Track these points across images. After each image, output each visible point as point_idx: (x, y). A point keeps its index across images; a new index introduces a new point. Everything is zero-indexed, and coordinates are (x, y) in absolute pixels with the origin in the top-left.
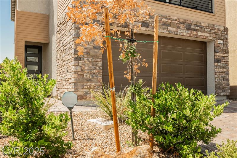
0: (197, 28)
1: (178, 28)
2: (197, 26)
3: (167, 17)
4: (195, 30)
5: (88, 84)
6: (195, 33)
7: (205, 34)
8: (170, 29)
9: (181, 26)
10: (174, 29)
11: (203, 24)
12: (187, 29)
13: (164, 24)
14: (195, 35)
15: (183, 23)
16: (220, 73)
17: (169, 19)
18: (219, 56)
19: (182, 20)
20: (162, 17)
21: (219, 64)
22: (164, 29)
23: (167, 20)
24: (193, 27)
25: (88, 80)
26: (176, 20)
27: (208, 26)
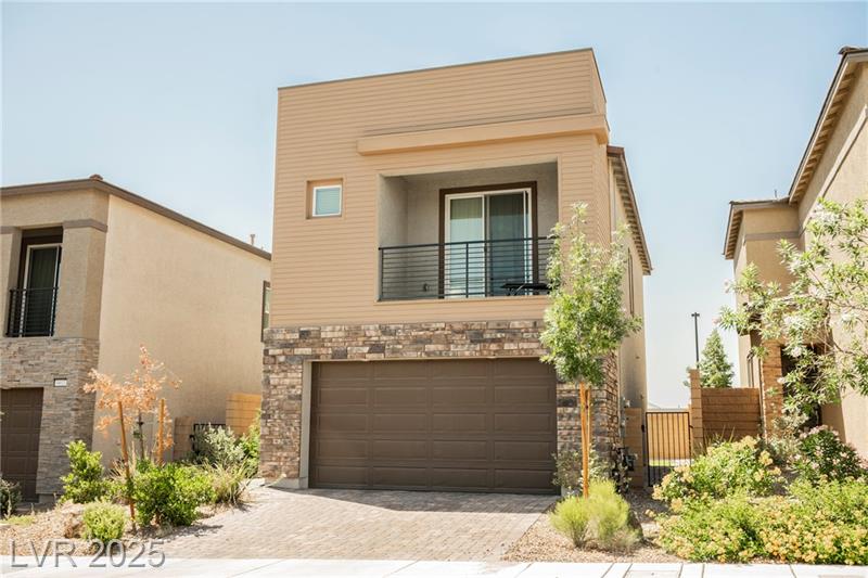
0: (499, 336)
1: (449, 343)
2: (500, 331)
3: (423, 326)
4: (493, 341)
5: (279, 454)
6: (493, 347)
7: (525, 346)
8: (431, 347)
9: (458, 337)
10: (440, 347)
11: (517, 325)
12: (472, 342)
13: (417, 341)
14: (495, 351)
15: (463, 332)
16: (573, 432)
17: (428, 330)
18: (569, 391)
19: (457, 327)
20: (413, 327)
21: (570, 410)
22: (417, 350)
23: (421, 333)
24: (488, 336)
25: (278, 449)
26: (444, 329)
27: (531, 325)
